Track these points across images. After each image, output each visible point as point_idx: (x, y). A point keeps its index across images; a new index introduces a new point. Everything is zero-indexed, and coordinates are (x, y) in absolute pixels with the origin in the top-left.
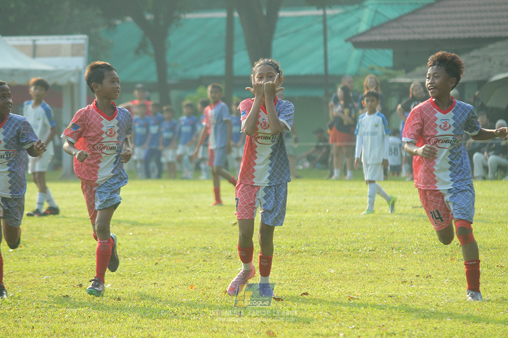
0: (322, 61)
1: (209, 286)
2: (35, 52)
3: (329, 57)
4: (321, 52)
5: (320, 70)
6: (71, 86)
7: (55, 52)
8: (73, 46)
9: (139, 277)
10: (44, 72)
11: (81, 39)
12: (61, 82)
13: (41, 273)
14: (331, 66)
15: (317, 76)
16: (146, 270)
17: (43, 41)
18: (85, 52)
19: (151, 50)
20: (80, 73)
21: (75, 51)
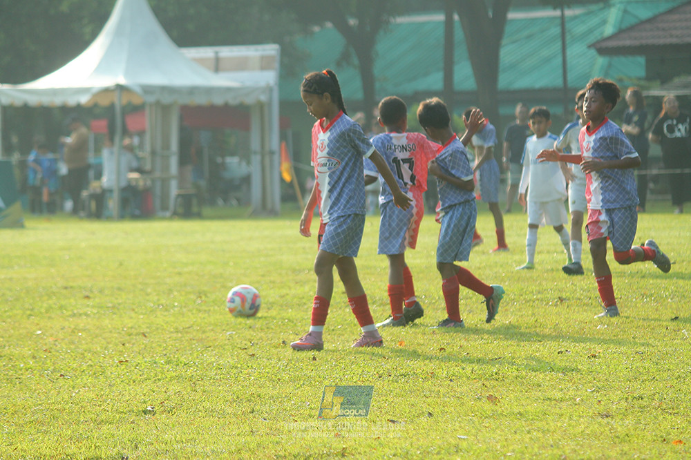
0: (560, 71)
1: (422, 342)
2: (217, 66)
3: (569, 66)
4: (559, 60)
5: (559, 82)
6: (261, 106)
7: (241, 65)
8: (262, 58)
9: (338, 332)
10: (229, 89)
11: (271, 49)
12: (249, 100)
13: (224, 327)
14: (570, 77)
15: (555, 90)
16: (347, 324)
17: (226, 52)
18: (277, 65)
19: (356, 61)
20: (270, 90)
21: (265, 64)
